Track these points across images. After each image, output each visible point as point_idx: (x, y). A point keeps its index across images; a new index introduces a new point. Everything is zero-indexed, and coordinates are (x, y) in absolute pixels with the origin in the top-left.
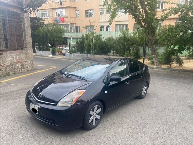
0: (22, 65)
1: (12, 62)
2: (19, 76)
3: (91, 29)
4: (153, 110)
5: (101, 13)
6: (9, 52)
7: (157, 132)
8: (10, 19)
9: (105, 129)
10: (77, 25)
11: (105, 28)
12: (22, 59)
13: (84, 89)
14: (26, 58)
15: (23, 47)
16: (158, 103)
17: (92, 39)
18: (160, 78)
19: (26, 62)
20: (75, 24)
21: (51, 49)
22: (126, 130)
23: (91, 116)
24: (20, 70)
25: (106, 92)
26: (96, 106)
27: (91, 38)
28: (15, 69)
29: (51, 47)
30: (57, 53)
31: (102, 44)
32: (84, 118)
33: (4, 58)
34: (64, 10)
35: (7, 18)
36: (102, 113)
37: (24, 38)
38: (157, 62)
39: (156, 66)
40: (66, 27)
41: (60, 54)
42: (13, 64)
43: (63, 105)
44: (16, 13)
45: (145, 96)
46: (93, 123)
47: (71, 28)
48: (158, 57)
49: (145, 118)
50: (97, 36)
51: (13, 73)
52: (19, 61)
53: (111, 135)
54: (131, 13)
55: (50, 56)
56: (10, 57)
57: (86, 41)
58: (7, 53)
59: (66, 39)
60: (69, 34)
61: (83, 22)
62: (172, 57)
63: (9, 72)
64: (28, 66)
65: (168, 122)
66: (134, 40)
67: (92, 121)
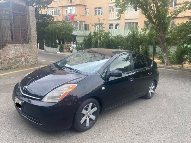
0: (26, 59)
1: (16, 55)
2: (22, 69)
3: (100, 27)
4: (160, 113)
5: (110, 11)
6: (12, 45)
7: (164, 139)
8: (14, 11)
9: (100, 131)
10: (86, 23)
11: (114, 26)
12: (25, 52)
13: (76, 84)
14: (30, 52)
15: (28, 41)
16: (166, 105)
17: (100, 37)
18: (171, 78)
19: (30, 56)
20: (84, 22)
21: (59, 46)
22: (125, 135)
23: (84, 115)
24: (24, 64)
25: (103, 88)
26: (91, 105)
27: (99, 35)
28: (18, 62)
29: (59, 44)
30: (65, 50)
31: (109, 42)
32: (74, 118)
33: (7, 51)
34: (74, 7)
35: (12, 11)
36: (99, 113)
37: (29, 32)
38: (168, 61)
39: (166, 65)
40: (75, 24)
41: (67, 51)
42: (17, 57)
43: (49, 101)
44: (21, 5)
45: (152, 96)
46: (86, 124)
47: (80, 26)
48: (169, 56)
49: (150, 122)
50: (106, 33)
51: (16, 66)
52: (23, 55)
53: (107, 140)
54: (141, 8)
55: (58, 53)
56: (13, 50)
57: (94, 38)
58: (10, 46)
59: (75, 36)
60: (78, 31)
61: (92, 19)
62: (184, 56)
63: (11, 66)
64: (32, 61)
65: (178, 128)
66: (144, 39)
67: (85, 121)
